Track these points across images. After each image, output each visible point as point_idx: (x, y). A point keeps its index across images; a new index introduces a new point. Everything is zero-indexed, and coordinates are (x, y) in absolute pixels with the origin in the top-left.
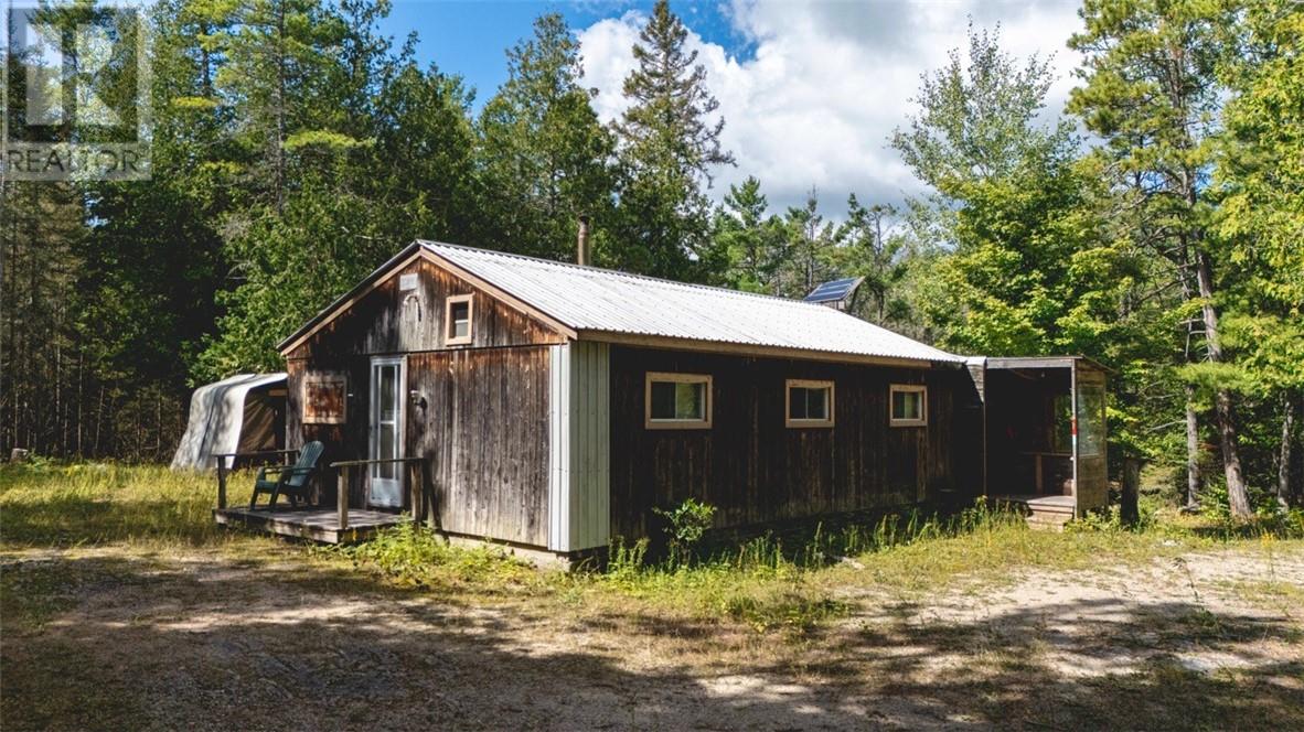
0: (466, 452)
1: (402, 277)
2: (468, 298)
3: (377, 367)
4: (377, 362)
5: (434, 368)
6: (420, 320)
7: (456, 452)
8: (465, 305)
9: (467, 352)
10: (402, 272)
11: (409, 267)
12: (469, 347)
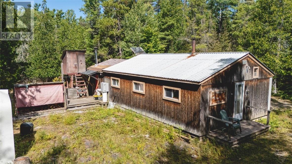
0: (255, 102)
1: (243, 61)
2: (258, 67)
3: (237, 85)
4: (238, 84)
5: (250, 84)
6: (247, 72)
7: (253, 102)
8: (257, 69)
9: (256, 80)
10: (243, 59)
11: (245, 58)
12: (257, 79)
